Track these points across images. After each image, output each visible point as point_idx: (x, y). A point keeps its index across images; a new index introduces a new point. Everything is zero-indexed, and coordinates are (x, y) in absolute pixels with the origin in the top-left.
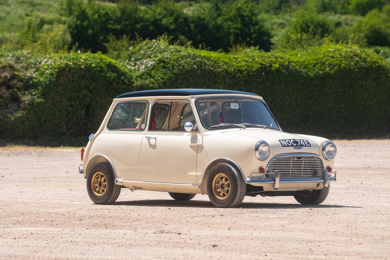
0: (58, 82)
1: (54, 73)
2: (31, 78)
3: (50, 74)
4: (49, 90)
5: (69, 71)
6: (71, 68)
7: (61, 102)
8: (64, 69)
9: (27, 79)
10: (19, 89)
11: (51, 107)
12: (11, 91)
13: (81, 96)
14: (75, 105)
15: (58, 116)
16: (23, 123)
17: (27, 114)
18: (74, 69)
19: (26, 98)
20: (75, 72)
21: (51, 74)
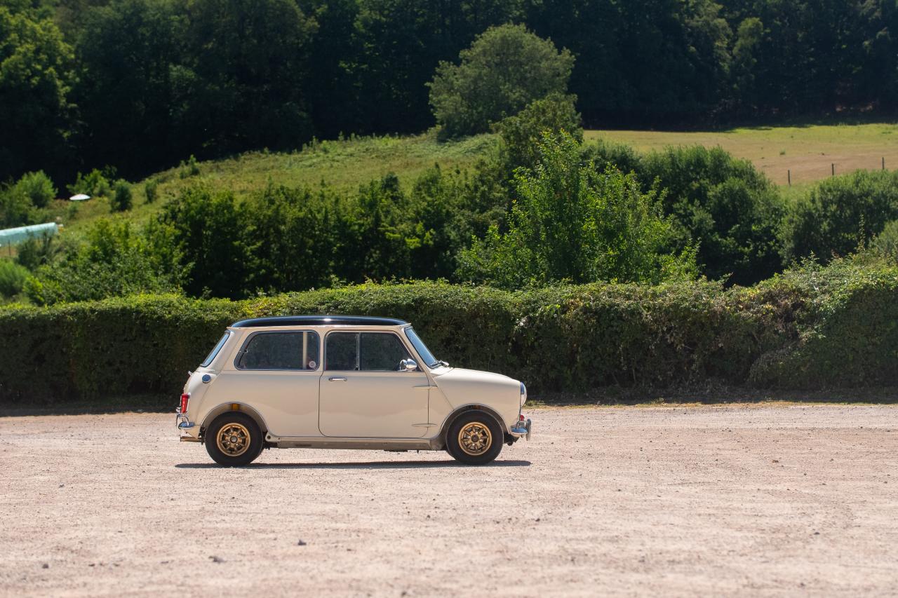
0: (851, 310)
1: (847, 297)
2: (820, 305)
3: (841, 300)
4: (836, 322)
5: (870, 294)
6: (872, 290)
7: (856, 339)
8: (862, 291)
9: (815, 308)
10: (801, 322)
11: (840, 346)
12: (790, 325)
13: (888, 329)
14: (879, 343)
15: (851, 357)
16: (798, 368)
17: (802, 356)
18: (877, 291)
19: (805, 335)
20: (879, 296)
21: (843, 300)
